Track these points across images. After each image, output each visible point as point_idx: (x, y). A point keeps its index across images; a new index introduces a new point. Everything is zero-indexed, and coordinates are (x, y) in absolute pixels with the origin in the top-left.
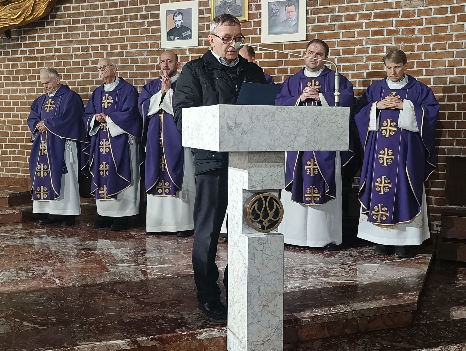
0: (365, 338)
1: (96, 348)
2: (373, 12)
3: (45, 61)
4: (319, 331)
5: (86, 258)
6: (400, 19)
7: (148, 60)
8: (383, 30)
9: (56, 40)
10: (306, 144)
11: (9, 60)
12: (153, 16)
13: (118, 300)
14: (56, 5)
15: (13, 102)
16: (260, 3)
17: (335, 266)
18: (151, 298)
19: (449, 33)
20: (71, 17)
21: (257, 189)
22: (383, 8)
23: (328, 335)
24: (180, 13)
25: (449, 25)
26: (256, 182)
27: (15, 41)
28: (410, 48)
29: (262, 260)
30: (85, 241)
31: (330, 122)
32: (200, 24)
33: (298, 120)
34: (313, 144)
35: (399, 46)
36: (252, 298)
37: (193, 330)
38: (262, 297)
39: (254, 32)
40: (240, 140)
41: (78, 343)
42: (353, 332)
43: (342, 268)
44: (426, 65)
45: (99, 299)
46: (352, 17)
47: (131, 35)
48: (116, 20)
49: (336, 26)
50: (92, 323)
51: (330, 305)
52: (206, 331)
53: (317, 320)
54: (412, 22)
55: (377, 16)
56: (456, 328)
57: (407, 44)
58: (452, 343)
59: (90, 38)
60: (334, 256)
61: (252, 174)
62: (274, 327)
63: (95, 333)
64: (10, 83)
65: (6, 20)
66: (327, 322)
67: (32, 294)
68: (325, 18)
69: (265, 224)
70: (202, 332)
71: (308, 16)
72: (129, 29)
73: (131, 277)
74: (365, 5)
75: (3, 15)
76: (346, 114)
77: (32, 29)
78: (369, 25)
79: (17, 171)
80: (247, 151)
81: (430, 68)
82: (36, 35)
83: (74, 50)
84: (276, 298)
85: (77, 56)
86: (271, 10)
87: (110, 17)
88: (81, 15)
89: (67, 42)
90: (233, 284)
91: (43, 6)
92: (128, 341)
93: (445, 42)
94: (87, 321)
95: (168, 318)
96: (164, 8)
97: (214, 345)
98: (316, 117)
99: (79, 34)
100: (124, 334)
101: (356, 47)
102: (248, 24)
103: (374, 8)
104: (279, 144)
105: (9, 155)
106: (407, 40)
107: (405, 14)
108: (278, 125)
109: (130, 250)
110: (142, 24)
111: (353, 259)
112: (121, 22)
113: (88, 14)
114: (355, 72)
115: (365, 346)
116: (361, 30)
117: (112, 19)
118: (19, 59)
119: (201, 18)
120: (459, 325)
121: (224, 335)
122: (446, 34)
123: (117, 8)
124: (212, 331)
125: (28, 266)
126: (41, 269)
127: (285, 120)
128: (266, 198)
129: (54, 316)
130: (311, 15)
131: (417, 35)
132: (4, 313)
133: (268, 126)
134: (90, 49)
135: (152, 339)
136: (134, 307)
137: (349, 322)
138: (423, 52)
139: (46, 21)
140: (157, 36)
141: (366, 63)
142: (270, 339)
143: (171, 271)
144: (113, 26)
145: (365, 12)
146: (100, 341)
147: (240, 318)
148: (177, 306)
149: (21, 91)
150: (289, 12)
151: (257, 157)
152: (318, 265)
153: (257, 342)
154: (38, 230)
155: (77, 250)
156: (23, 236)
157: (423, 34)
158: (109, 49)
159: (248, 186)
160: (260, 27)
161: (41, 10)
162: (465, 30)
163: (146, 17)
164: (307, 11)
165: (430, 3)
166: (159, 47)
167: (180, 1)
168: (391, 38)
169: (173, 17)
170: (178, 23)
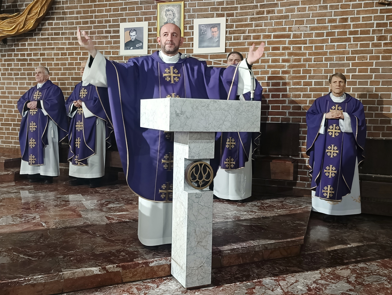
0: (268, 264)
1: (76, 274)
2: (272, 34)
3: (33, 62)
4: (236, 259)
5: (65, 208)
6: (291, 39)
8: (279, 47)
9: (42, 47)
10: (231, 127)
11: (5, 60)
12: (115, 32)
13: (91, 238)
14: (42, 21)
15: (8, 92)
16: (193, 25)
17: (245, 213)
18: (114, 237)
19: (325, 50)
20: (53, 31)
21: (195, 158)
22: (280, 31)
23: (242, 262)
24: (135, 30)
25: (325, 45)
26: (194, 154)
27: (10, 46)
28: (298, 60)
29: (198, 209)
30: (63, 195)
31: (247, 111)
32: (149, 38)
33: (225, 110)
34: (235, 127)
35: (291, 58)
36: (190, 236)
37: (147, 259)
38: (197, 235)
39: (188, 45)
40: (185, 123)
41: (62, 270)
42: (259, 260)
43: (250, 215)
44: (309, 72)
45: (76, 237)
46: (258, 37)
47: (98, 45)
49: (246, 43)
50: (72, 255)
51: (243, 241)
52: (156, 261)
53: (235, 252)
54: (300, 42)
55: (275, 37)
56: (330, 257)
57: (296, 57)
58: (327, 267)
59: (67, 46)
60: (244, 206)
61: (192, 147)
62: (206, 257)
63: (75, 262)
64: (6, 77)
65: (3, 31)
66: (242, 253)
67: (25, 234)
68: (239, 37)
69: (200, 183)
70: (153, 261)
71: (227, 35)
72: (97, 41)
73: (99, 221)
74: (267, 29)
75: (1, 28)
76: (259, 106)
77: (23, 39)
78: (269, 43)
79: (11, 143)
80: (190, 131)
81: (312, 74)
82: (27, 43)
83: (55, 54)
84: (207, 236)
85: (57, 60)
86: (200, 30)
88: (61, 29)
89: (50, 49)
90: (176, 226)
91: (32, 21)
92: (100, 268)
93: (322, 56)
94: (68, 253)
95: (128, 251)
96: (123, 26)
97: (162, 270)
98: (238, 108)
99: (59, 43)
100: (96, 263)
103: (273, 31)
104: (212, 126)
105: (4, 131)
106: (296, 55)
107: (295, 36)
108: (211, 113)
109: (97, 201)
110: (106, 37)
111: (257, 208)
112: (90, 36)
113: (66, 29)
114: (260, 76)
115: (268, 270)
118: (13, 60)
119: (150, 34)
120: (332, 254)
121: (169, 263)
122: (323, 51)
123: (88, 25)
124: (160, 260)
125: (21, 213)
126: (31, 215)
127: (216, 109)
128: (201, 165)
129: (43, 250)
130: (229, 34)
131: (303, 51)
132: (5, 248)
133: (205, 114)
134: (67, 54)
135: (117, 266)
136: (103, 243)
137: (257, 253)
138: (307, 63)
139: (34, 33)
140: (117, 46)
141: (267, 70)
142: (202, 266)
143: (128, 217)
145: (267, 33)
146: (79, 268)
147: (181, 251)
148: (134, 242)
149: (14, 84)
150: (213, 32)
151: (195, 136)
152: (233, 213)
153: (193, 268)
154: (27, 186)
155: (58, 201)
156: (15, 191)
157: (307, 50)
158: (81, 55)
159: (189, 156)
160: (192, 42)
161: (31, 24)
162: (336, 48)
163: (109, 32)
164: (226, 32)
165: (312, 29)
166: (119, 54)
167: (134, 22)
168: (285, 52)
169: (129, 33)
170: (133, 37)
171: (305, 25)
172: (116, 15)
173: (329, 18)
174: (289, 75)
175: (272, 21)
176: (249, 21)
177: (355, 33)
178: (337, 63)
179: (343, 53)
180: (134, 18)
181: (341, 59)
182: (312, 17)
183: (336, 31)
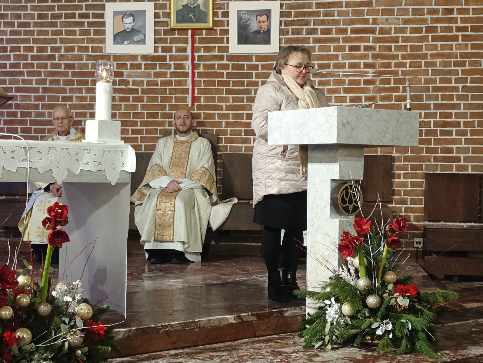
2: (349, 27)
6: (377, 35)
7: (88, 65)
8: (360, 46)
12: (95, 16)
16: (228, 10)
19: (424, 52)
21: (345, 179)
22: (359, 23)
25: (424, 44)
26: (345, 173)
28: (387, 65)
32: (156, 28)
35: (376, 62)
39: (221, 41)
40: (350, 135)
44: (402, 82)
46: (329, 31)
47: (66, 35)
48: (46, 17)
49: (311, 40)
52: (291, 310)
54: (389, 39)
55: (354, 31)
57: (384, 61)
61: (342, 166)
68: (300, 30)
69: (350, 209)
70: (286, 310)
71: (281, 28)
72: (64, 29)
74: (342, 20)
78: (345, 40)
86: (240, 19)
87: (38, 14)
92: (235, 316)
93: (421, 60)
98: (398, 119)
101: (332, 62)
102: (213, 32)
103: (351, 23)
106: (384, 57)
107: (382, 31)
108: (374, 124)
110: (81, 24)
113: (7, 8)
114: (331, 87)
116: (338, 44)
117: (40, 16)
119: (157, 21)
122: (421, 52)
123: (48, 4)
124: (294, 309)
127: (378, 120)
128: (351, 187)
130: (285, 26)
131: (393, 52)
138: (399, 69)
140: (100, 39)
141: (343, 78)
144: (41, 25)
145: (341, 26)
150: (260, 22)
157: (400, 51)
158: (35, 51)
159: (339, 177)
162: (439, 49)
163: (86, 16)
164: (281, 22)
165: (406, 22)
166: (104, 51)
167: (130, 1)
168: (368, 54)
169: (122, 19)
170: (128, 25)
171: (395, 16)
173: (428, 7)
174: (375, 86)
175: (348, 9)
176: (316, 8)
177: (465, 29)
178: (441, 70)
179: (449, 56)
181: (448, 64)
182: (405, 5)
183: (439, 25)
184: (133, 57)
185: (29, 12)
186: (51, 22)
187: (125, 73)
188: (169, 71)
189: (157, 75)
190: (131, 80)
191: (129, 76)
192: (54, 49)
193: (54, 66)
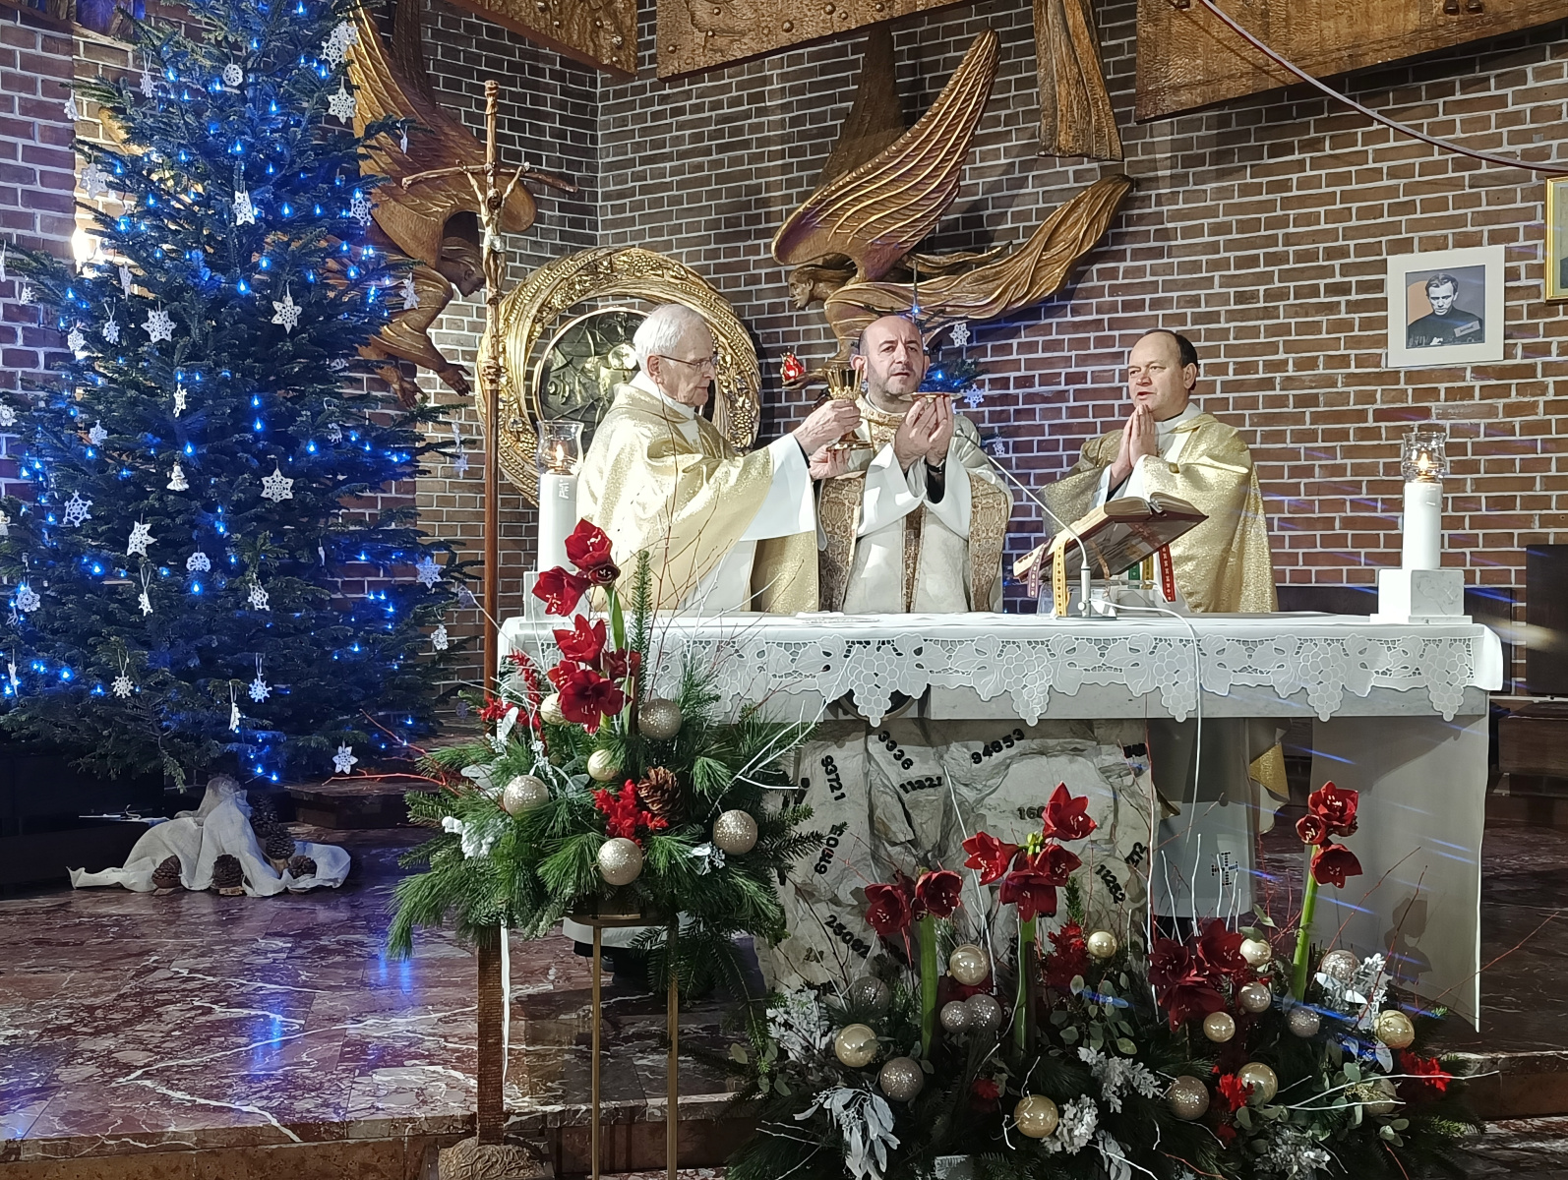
3: (1038, 407)
7: (1349, 397)
9: (1074, 353)
12: (1363, 287)
20: (1118, 295)
32: (1508, 304)
47: (1296, 335)
48: (1253, 298)
72: (1293, 321)
77: (1002, 328)
82: (1015, 342)
87: (1235, 292)
88: (1150, 288)
89: (1104, 357)
91: (1057, 271)
96: (1399, 266)
110: (1332, 308)
112: (1269, 305)
117: (1241, 298)
119: (1512, 288)
123: (1258, 270)
139: (1045, 306)
140: (1376, 337)
144: (1244, 315)
158: (1231, 372)
161: (1052, 282)
163: (1342, 289)
166: (1383, 364)
167: (1446, 248)
169: (1427, 289)
170: (1441, 302)
172: (1371, 232)
180: (1446, 237)
184: (1456, 373)
185: (1217, 290)
186: (1265, 307)
187: (1433, 410)
188: (1542, 399)
189: (1512, 410)
190: (1447, 423)
191: (1444, 416)
192: (1270, 366)
193: (1272, 402)
